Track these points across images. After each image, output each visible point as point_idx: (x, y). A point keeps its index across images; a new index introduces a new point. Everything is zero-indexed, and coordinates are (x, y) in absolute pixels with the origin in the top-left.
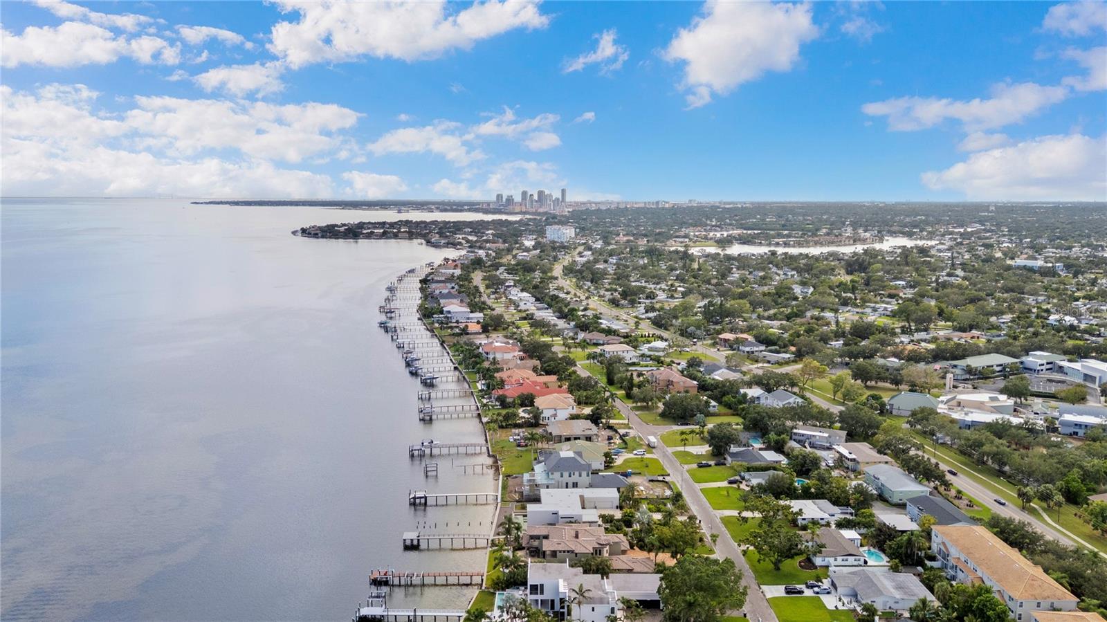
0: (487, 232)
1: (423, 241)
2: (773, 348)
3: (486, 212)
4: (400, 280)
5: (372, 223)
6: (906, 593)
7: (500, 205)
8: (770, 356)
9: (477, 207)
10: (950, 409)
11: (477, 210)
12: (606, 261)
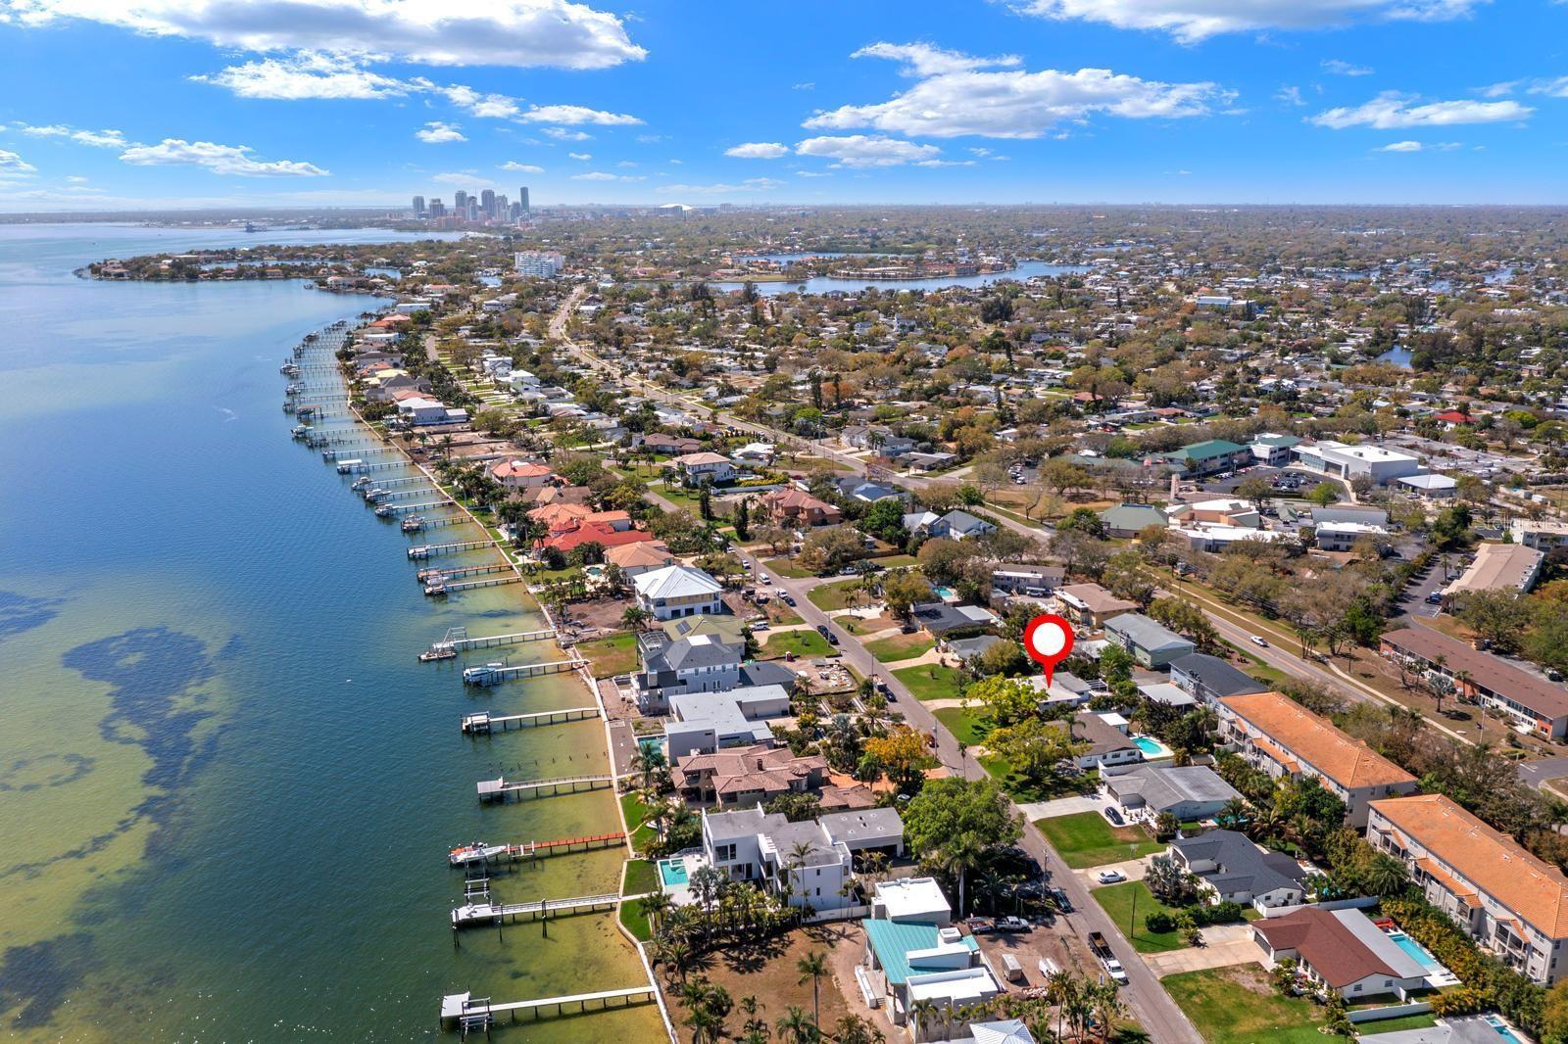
0: (415, 264)
1: (311, 282)
2: (923, 444)
3: (400, 227)
4: (299, 354)
5: (212, 253)
6: (1206, 794)
7: (421, 216)
8: (922, 457)
9: (382, 218)
10: (1183, 525)
11: (383, 225)
12: (627, 311)
